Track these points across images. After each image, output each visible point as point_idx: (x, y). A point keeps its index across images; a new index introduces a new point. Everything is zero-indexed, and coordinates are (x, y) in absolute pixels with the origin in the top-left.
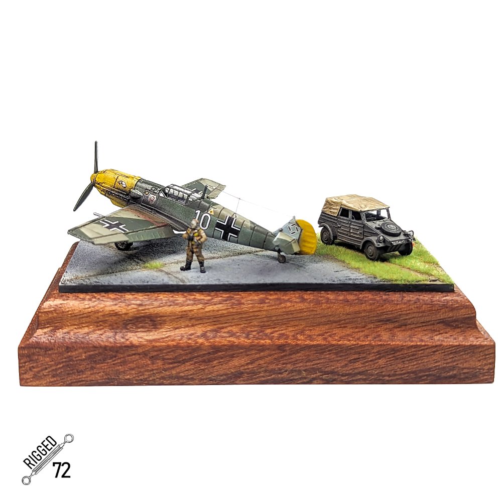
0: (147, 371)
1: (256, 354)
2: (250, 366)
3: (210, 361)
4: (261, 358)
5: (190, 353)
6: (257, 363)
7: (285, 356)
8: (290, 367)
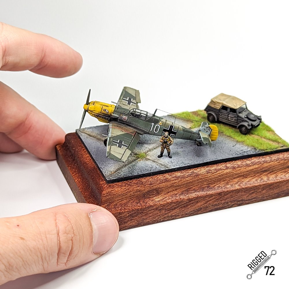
0: (157, 216)
1: (208, 199)
2: (205, 205)
3: (187, 206)
4: (211, 200)
5: (178, 204)
6: (209, 203)
7: (222, 197)
8: (223, 202)
